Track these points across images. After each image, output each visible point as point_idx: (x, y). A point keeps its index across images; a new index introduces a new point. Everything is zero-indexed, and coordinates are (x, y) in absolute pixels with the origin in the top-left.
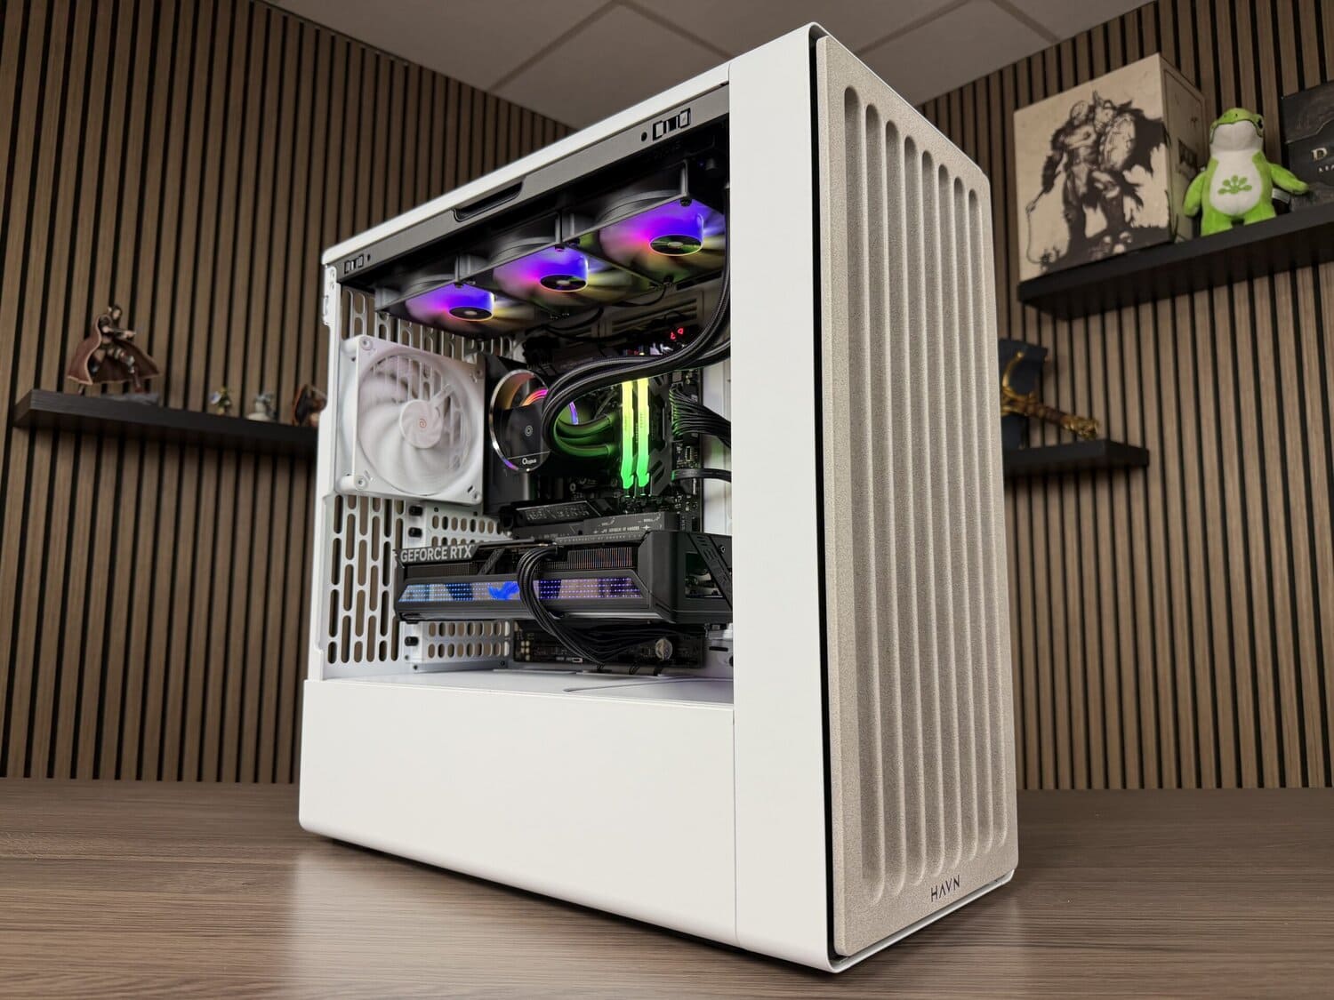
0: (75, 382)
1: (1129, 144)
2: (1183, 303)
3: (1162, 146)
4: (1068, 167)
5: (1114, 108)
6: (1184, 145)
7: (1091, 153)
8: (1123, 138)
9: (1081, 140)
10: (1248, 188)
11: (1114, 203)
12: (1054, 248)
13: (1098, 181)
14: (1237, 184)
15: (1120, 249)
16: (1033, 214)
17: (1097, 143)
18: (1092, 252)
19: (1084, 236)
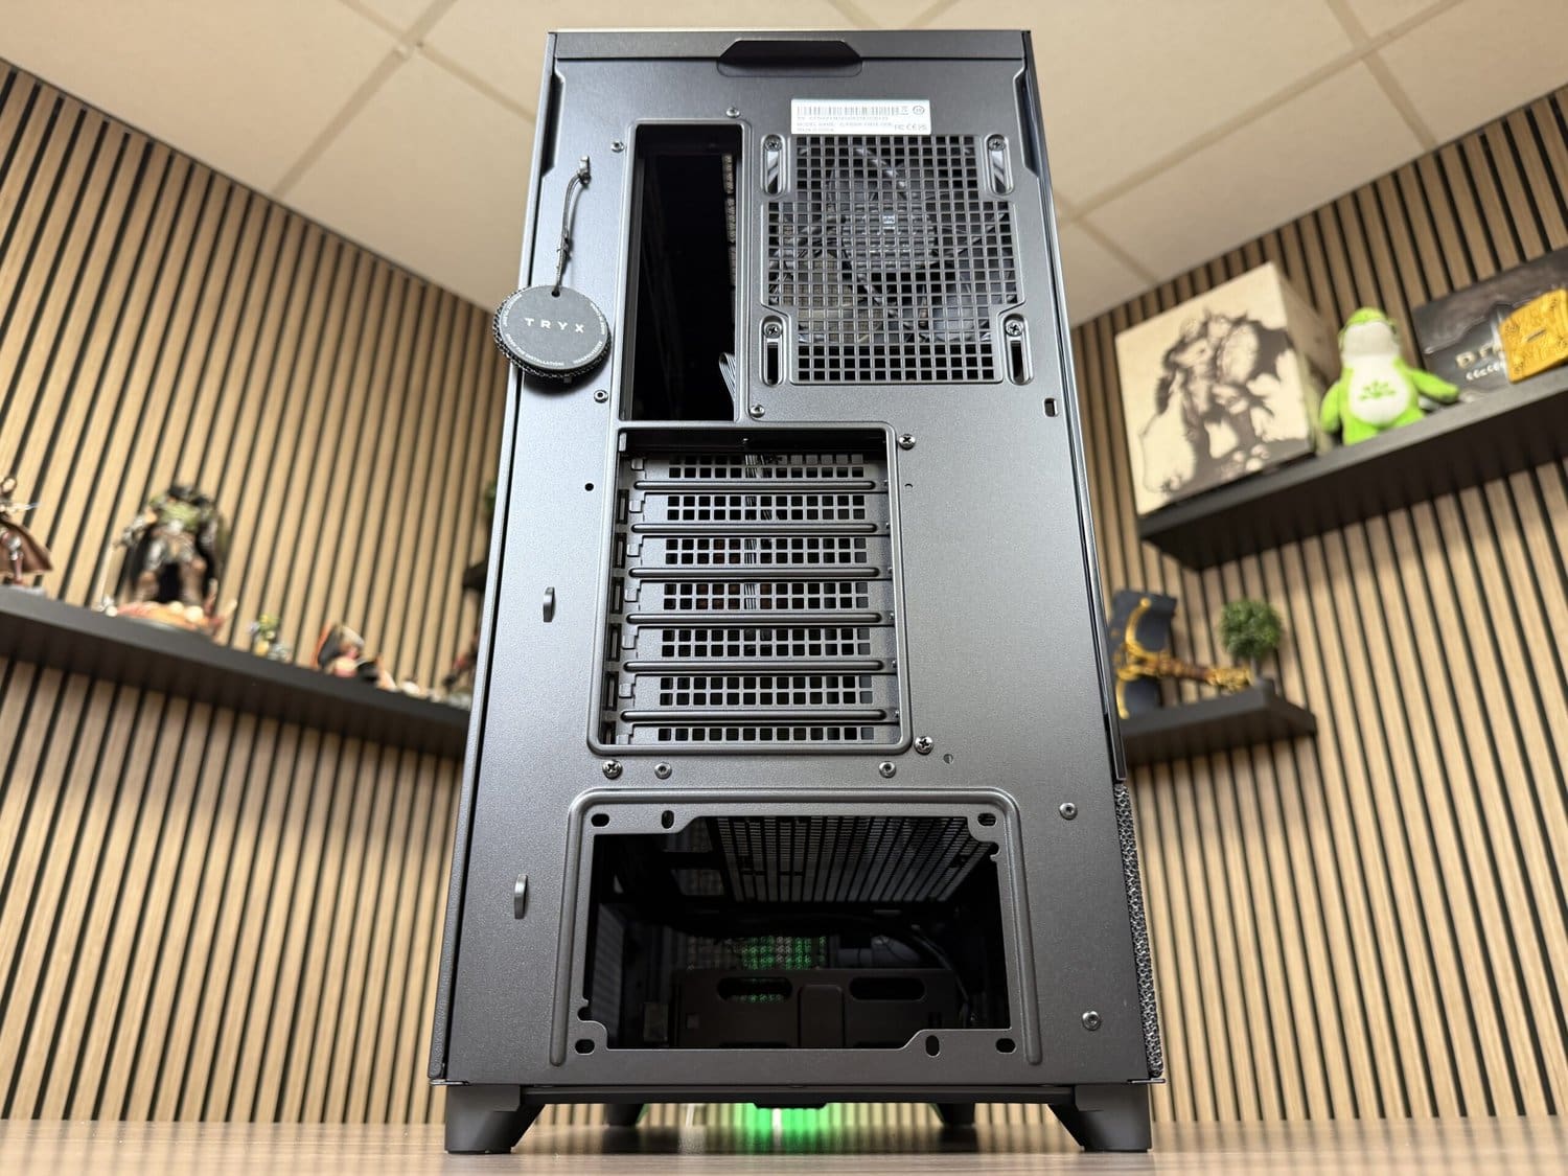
1: (1252, 356)
2: (1333, 539)
4: (1185, 385)
5: (1228, 320)
6: (1314, 359)
7: (1209, 370)
8: (1243, 350)
9: (1196, 357)
10: (1392, 393)
11: (1241, 419)
13: (1221, 396)
14: (1379, 389)
15: (1254, 465)
16: (1149, 440)
17: (1214, 360)
18: (1221, 475)
19: (1210, 456)
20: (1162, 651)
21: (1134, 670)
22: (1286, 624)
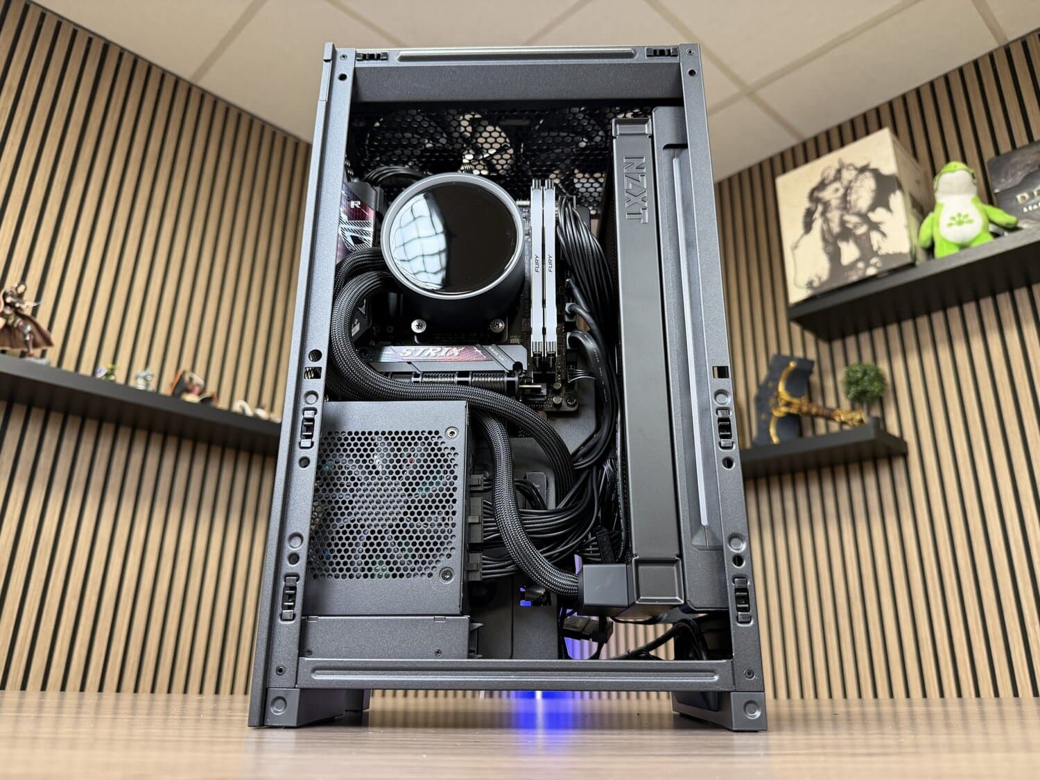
1: (872, 193)
3: (898, 193)
4: (823, 214)
5: (856, 169)
6: (914, 196)
7: (841, 203)
8: (866, 190)
9: (832, 194)
10: (971, 222)
11: (864, 237)
12: (817, 275)
13: (849, 222)
14: (962, 219)
15: (871, 271)
16: (797, 252)
17: (845, 195)
18: (848, 277)
19: (841, 264)
20: (803, 398)
21: (784, 410)
22: (888, 380)
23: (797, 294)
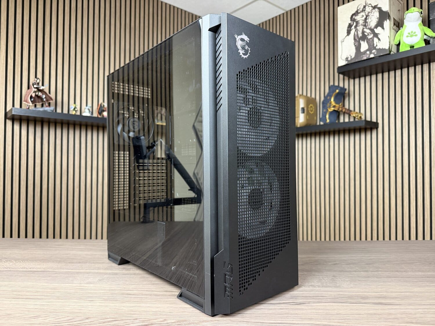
0: (26, 104)
1: (377, 19)
3: (388, 20)
4: (356, 27)
5: (372, 7)
6: (396, 20)
7: (364, 23)
8: (375, 17)
9: (361, 18)
10: (416, 35)
11: (371, 40)
12: (350, 55)
13: (366, 32)
14: (413, 34)
15: (372, 56)
16: (343, 43)
17: (366, 19)
18: (363, 57)
19: (360, 51)
20: (340, 104)
21: (332, 109)
23: (341, 62)
